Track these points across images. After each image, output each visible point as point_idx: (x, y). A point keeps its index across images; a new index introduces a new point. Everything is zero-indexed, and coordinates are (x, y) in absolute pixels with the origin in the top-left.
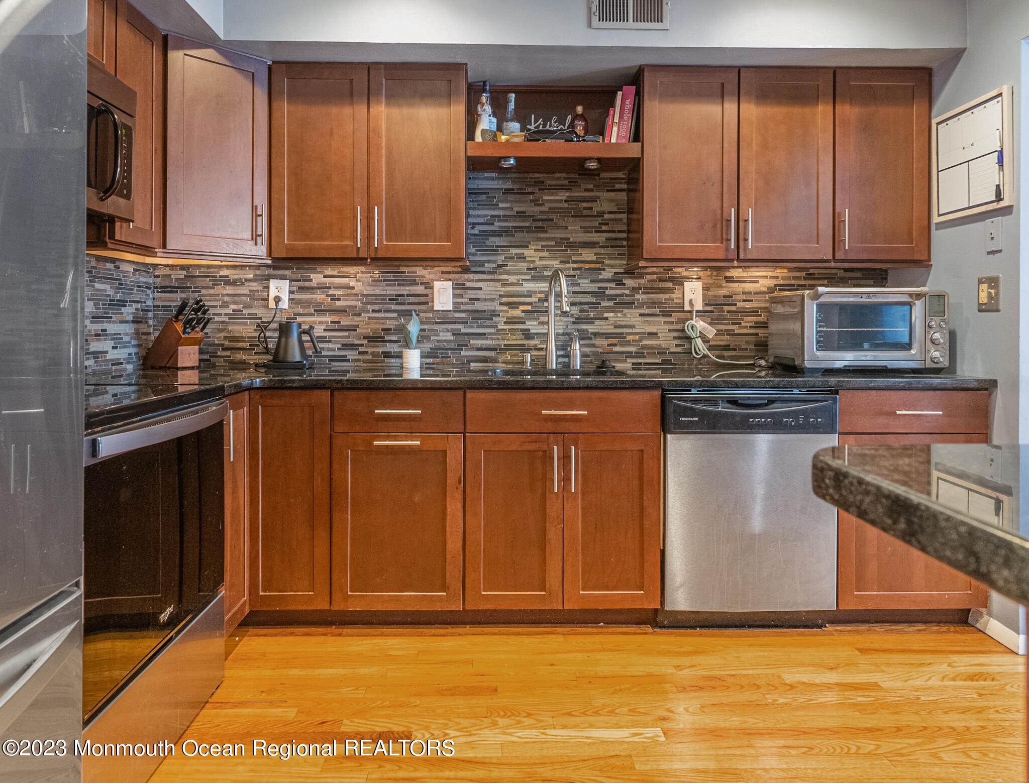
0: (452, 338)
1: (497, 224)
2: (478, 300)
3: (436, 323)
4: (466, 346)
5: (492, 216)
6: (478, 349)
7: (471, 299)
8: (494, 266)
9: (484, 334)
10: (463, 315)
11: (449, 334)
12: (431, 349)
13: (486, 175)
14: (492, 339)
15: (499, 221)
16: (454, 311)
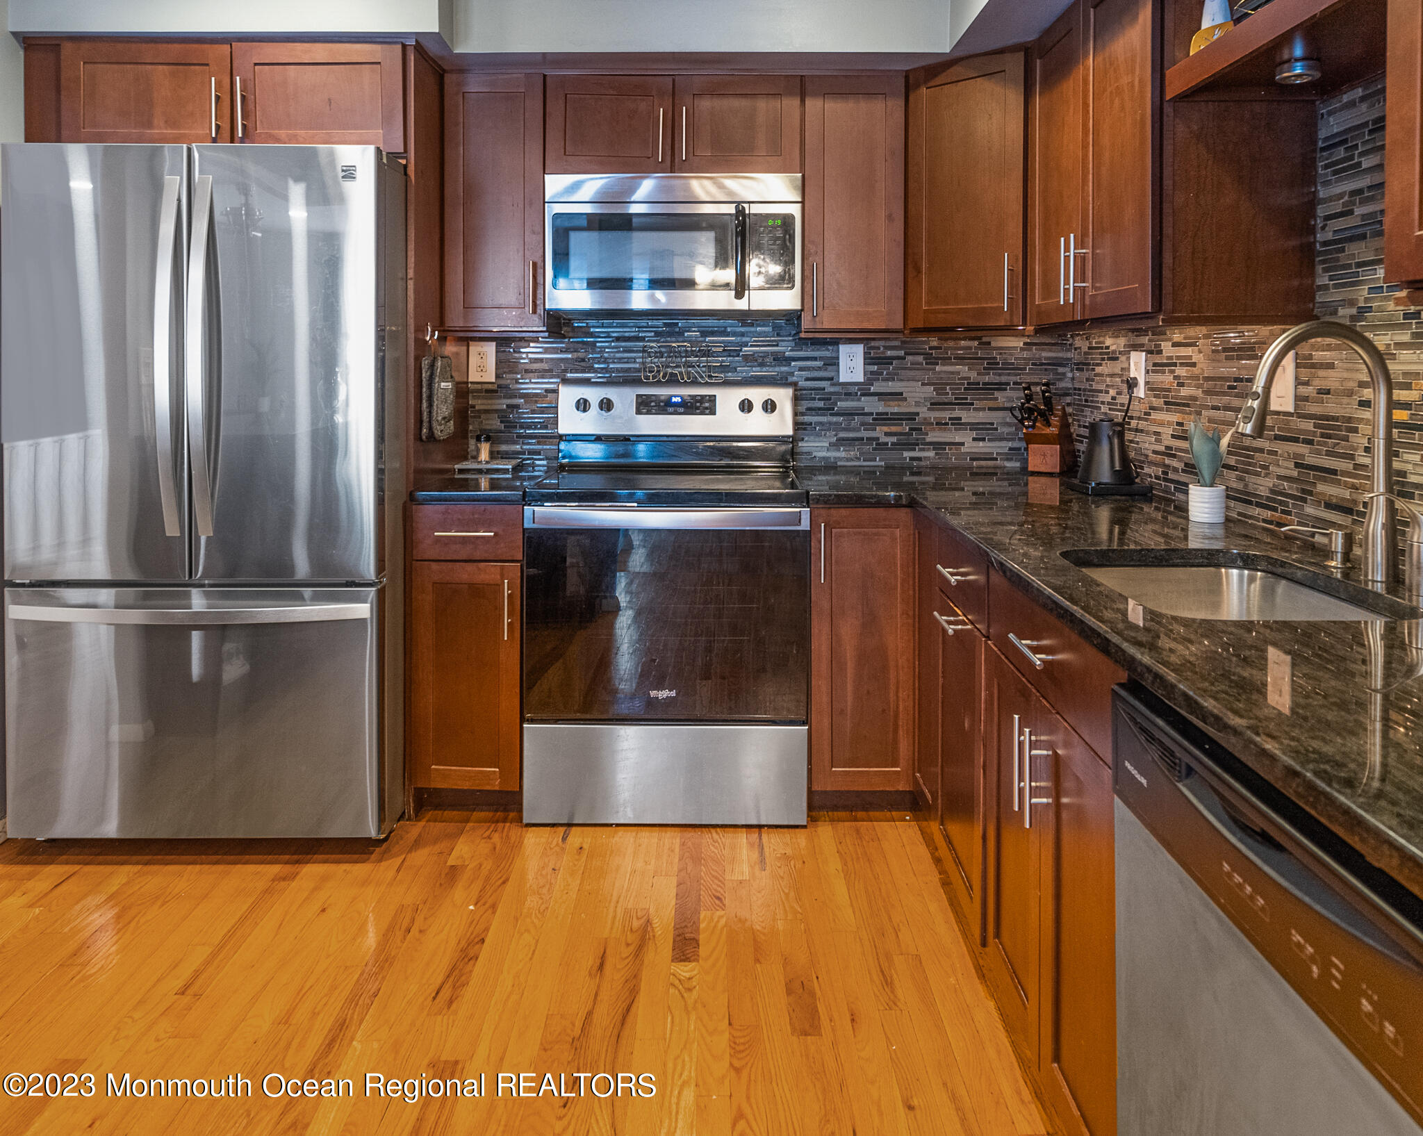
0: (1295, 474)
1: (1358, 211)
2: (1328, 392)
3: (1277, 438)
4: (1310, 493)
5: (1353, 193)
6: (1329, 506)
7: (1320, 392)
8: (1354, 311)
9: (1334, 472)
10: (1309, 425)
11: (1292, 465)
12: (1272, 491)
13: (1346, 98)
14: (1346, 485)
15: (1364, 202)
16: (1300, 416)
